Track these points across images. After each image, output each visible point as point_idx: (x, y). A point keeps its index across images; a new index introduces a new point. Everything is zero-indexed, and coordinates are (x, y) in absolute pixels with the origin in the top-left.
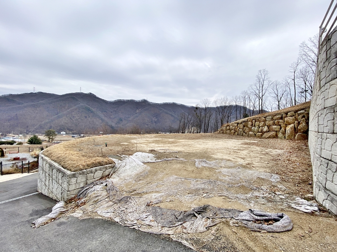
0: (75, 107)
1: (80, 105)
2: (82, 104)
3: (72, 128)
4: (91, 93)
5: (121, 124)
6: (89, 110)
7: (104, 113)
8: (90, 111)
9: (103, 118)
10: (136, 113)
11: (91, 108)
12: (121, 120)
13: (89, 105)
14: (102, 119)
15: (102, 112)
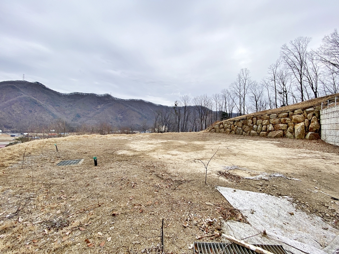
0: (15, 99)
1: (22, 96)
2: (25, 94)
3: (10, 125)
4: (38, 82)
5: (79, 121)
6: (36, 103)
7: (57, 107)
8: (36, 105)
9: (55, 113)
10: (98, 109)
11: (37, 100)
12: (79, 116)
13: (36, 98)
14: (53, 115)
15: (53, 106)
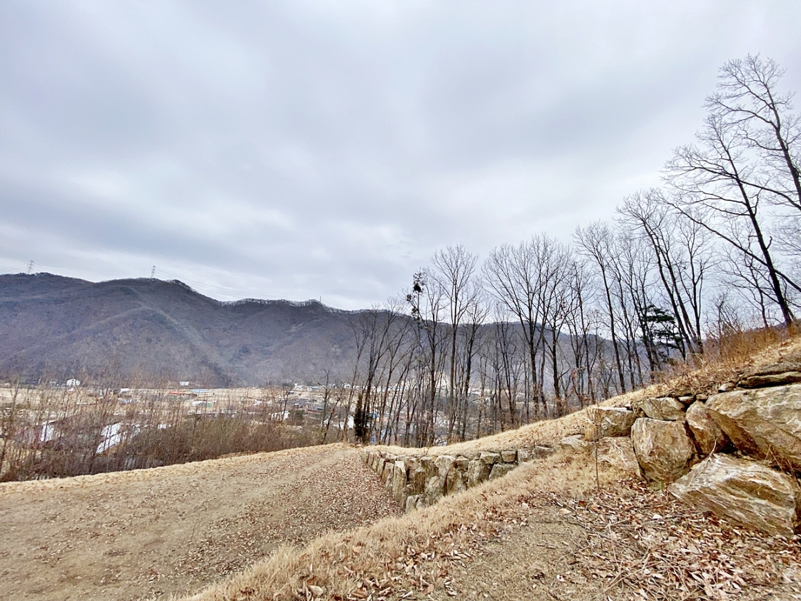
2: (146, 305)
4: (177, 281)
5: (245, 362)
6: (163, 322)
7: (204, 332)
8: (163, 326)
9: (198, 344)
10: (289, 334)
11: (168, 317)
12: (246, 351)
13: (167, 312)
14: (192, 348)
15: (199, 330)
